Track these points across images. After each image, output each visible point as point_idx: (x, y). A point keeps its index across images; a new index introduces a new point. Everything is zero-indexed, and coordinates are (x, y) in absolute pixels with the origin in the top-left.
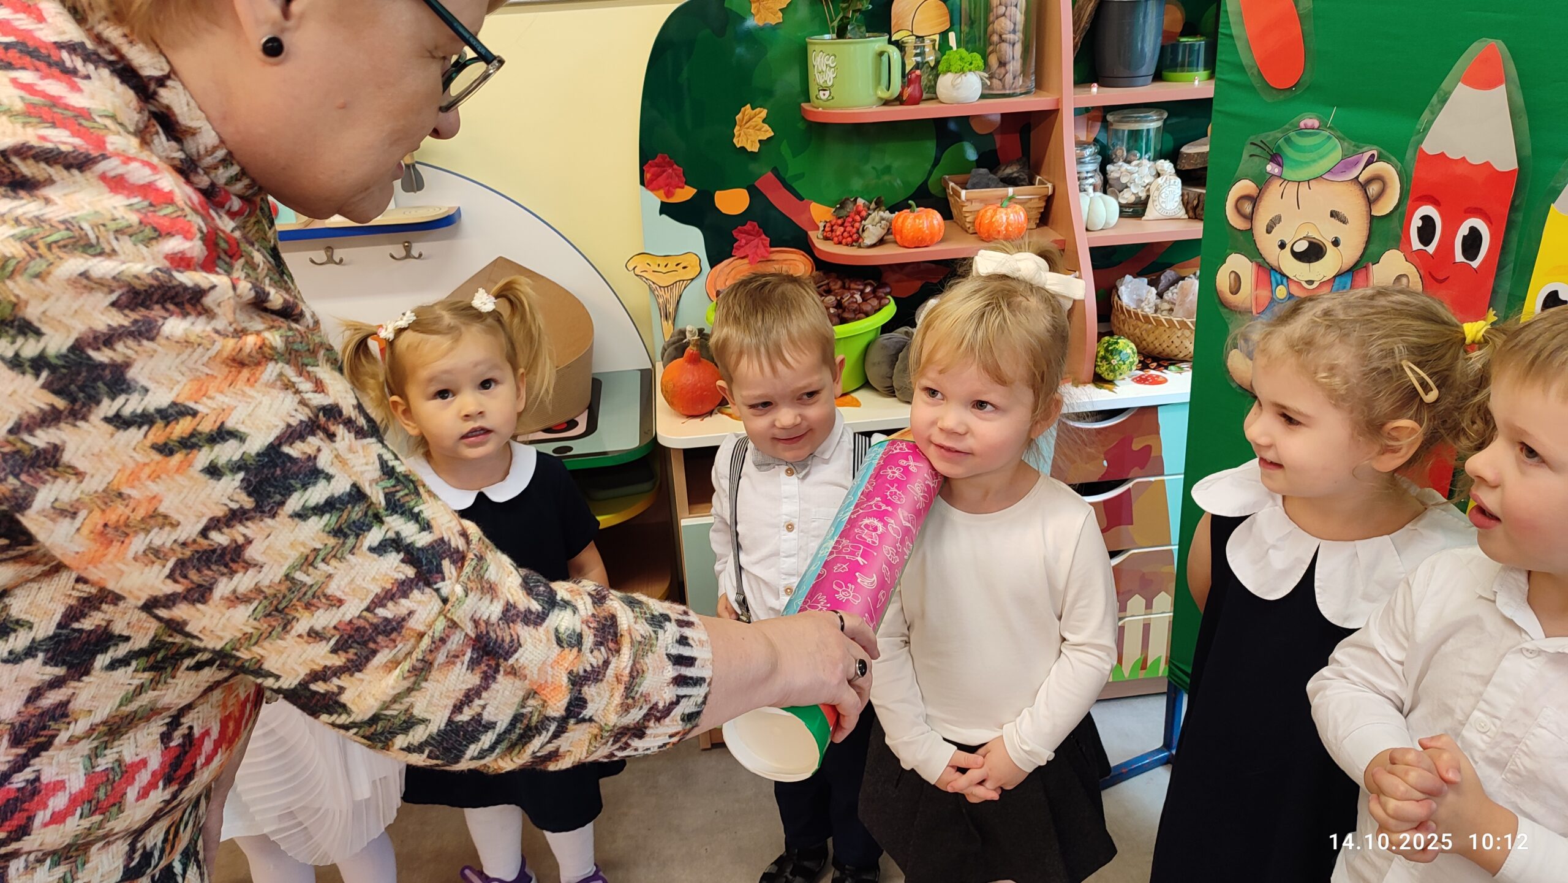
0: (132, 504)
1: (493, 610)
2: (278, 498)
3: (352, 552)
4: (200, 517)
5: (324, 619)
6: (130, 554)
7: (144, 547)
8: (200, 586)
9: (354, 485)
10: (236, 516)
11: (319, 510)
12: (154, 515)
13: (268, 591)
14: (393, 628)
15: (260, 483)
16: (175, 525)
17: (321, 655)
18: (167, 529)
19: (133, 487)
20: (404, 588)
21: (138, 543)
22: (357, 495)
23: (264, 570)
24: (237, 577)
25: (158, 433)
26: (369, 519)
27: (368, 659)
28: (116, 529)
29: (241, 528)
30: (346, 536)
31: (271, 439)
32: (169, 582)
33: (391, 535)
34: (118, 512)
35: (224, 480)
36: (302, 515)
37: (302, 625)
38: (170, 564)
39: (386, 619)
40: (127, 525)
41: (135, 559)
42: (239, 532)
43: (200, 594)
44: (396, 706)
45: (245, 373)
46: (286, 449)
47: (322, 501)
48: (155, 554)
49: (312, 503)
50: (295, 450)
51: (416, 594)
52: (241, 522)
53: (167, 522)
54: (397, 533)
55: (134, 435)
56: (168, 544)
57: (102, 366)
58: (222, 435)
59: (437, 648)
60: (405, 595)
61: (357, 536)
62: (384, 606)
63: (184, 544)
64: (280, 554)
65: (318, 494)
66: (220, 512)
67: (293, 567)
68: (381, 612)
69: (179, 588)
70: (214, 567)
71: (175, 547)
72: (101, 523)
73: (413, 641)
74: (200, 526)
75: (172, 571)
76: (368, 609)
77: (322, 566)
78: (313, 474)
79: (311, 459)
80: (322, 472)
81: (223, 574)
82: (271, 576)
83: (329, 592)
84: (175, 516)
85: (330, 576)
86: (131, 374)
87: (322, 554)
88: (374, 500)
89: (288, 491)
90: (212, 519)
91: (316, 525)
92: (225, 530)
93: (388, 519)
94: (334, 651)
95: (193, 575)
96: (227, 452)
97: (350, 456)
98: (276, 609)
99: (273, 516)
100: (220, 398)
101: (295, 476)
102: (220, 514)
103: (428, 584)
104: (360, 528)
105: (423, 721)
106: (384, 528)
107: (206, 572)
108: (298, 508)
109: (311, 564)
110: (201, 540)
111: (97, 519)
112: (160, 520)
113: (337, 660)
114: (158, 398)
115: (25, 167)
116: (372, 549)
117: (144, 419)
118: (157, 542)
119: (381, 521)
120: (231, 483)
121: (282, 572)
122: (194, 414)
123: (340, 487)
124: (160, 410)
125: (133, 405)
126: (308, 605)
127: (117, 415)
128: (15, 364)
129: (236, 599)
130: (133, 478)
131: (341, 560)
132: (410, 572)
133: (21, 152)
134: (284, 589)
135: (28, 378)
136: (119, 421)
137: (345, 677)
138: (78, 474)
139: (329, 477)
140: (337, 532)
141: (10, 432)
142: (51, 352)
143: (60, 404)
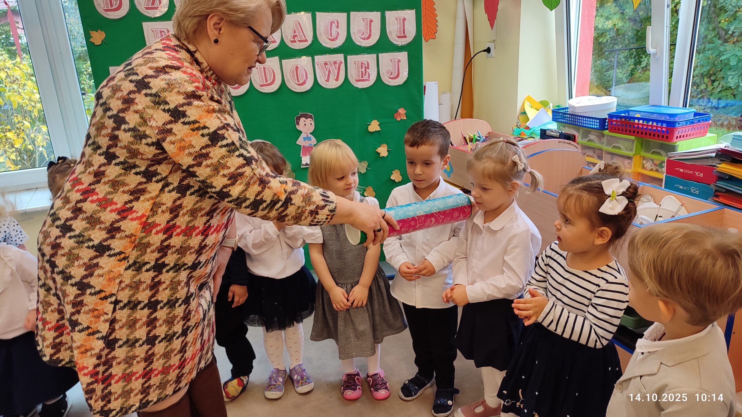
0: (186, 143)
1: (264, 173)
2: (216, 143)
3: (232, 156)
4: (200, 146)
5: (226, 172)
8: (200, 162)
10: (207, 146)
11: (225, 146)
12: (190, 145)
13: (214, 164)
15: (212, 139)
16: (195, 147)
17: (225, 181)
19: (186, 138)
21: (187, 151)
22: (233, 143)
23: (213, 159)
24: (207, 161)
25: (192, 126)
26: (236, 149)
27: (236, 182)
29: (208, 149)
31: (215, 129)
32: (193, 161)
34: (183, 144)
35: (205, 138)
36: (221, 147)
37: (221, 173)
38: (193, 157)
40: (185, 147)
41: (186, 155)
43: (199, 165)
44: (243, 195)
45: (210, 115)
46: (218, 132)
47: (225, 144)
49: (223, 144)
50: (220, 132)
51: (246, 167)
54: (242, 153)
55: (187, 126)
57: (181, 111)
58: (205, 127)
59: (251, 180)
60: (244, 167)
61: (233, 153)
62: (240, 169)
63: (196, 152)
64: (217, 156)
65: (224, 142)
66: (204, 145)
68: (239, 171)
69: (195, 163)
70: (203, 158)
71: (194, 153)
73: (245, 178)
74: (200, 148)
75: (194, 159)
76: (236, 170)
77: (225, 159)
78: (223, 138)
79: (223, 134)
81: (204, 160)
83: (227, 165)
84: (195, 145)
85: (227, 162)
86: (187, 113)
87: (226, 156)
88: (237, 145)
89: (219, 141)
90: (202, 147)
91: (224, 150)
92: (205, 149)
93: (240, 150)
94: (228, 180)
95: (198, 160)
96: (206, 131)
97: (232, 135)
98: (216, 169)
99: (215, 147)
100: (205, 119)
101: (220, 138)
103: (249, 165)
105: (249, 199)
106: (239, 152)
107: (201, 159)
108: (220, 145)
109: (223, 158)
110: (200, 151)
111: (179, 145)
113: (229, 182)
114: (192, 119)
115: (167, 70)
116: (237, 156)
117: (189, 123)
118: (191, 151)
119: (238, 150)
120: (206, 138)
121: (217, 160)
122: (199, 122)
123: (229, 141)
124: (192, 121)
125: (187, 120)
126: (223, 168)
127: (184, 122)
128: (164, 110)
129: (207, 166)
130: (186, 136)
131: (230, 158)
132: (245, 162)
133: (167, 66)
134: (217, 164)
135: (167, 114)
136: (184, 123)
137: (231, 187)
138: (176, 135)
139: (227, 139)
140: (229, 151)
141: (163, 125)
142: (171, 108)
143: (173, 119)
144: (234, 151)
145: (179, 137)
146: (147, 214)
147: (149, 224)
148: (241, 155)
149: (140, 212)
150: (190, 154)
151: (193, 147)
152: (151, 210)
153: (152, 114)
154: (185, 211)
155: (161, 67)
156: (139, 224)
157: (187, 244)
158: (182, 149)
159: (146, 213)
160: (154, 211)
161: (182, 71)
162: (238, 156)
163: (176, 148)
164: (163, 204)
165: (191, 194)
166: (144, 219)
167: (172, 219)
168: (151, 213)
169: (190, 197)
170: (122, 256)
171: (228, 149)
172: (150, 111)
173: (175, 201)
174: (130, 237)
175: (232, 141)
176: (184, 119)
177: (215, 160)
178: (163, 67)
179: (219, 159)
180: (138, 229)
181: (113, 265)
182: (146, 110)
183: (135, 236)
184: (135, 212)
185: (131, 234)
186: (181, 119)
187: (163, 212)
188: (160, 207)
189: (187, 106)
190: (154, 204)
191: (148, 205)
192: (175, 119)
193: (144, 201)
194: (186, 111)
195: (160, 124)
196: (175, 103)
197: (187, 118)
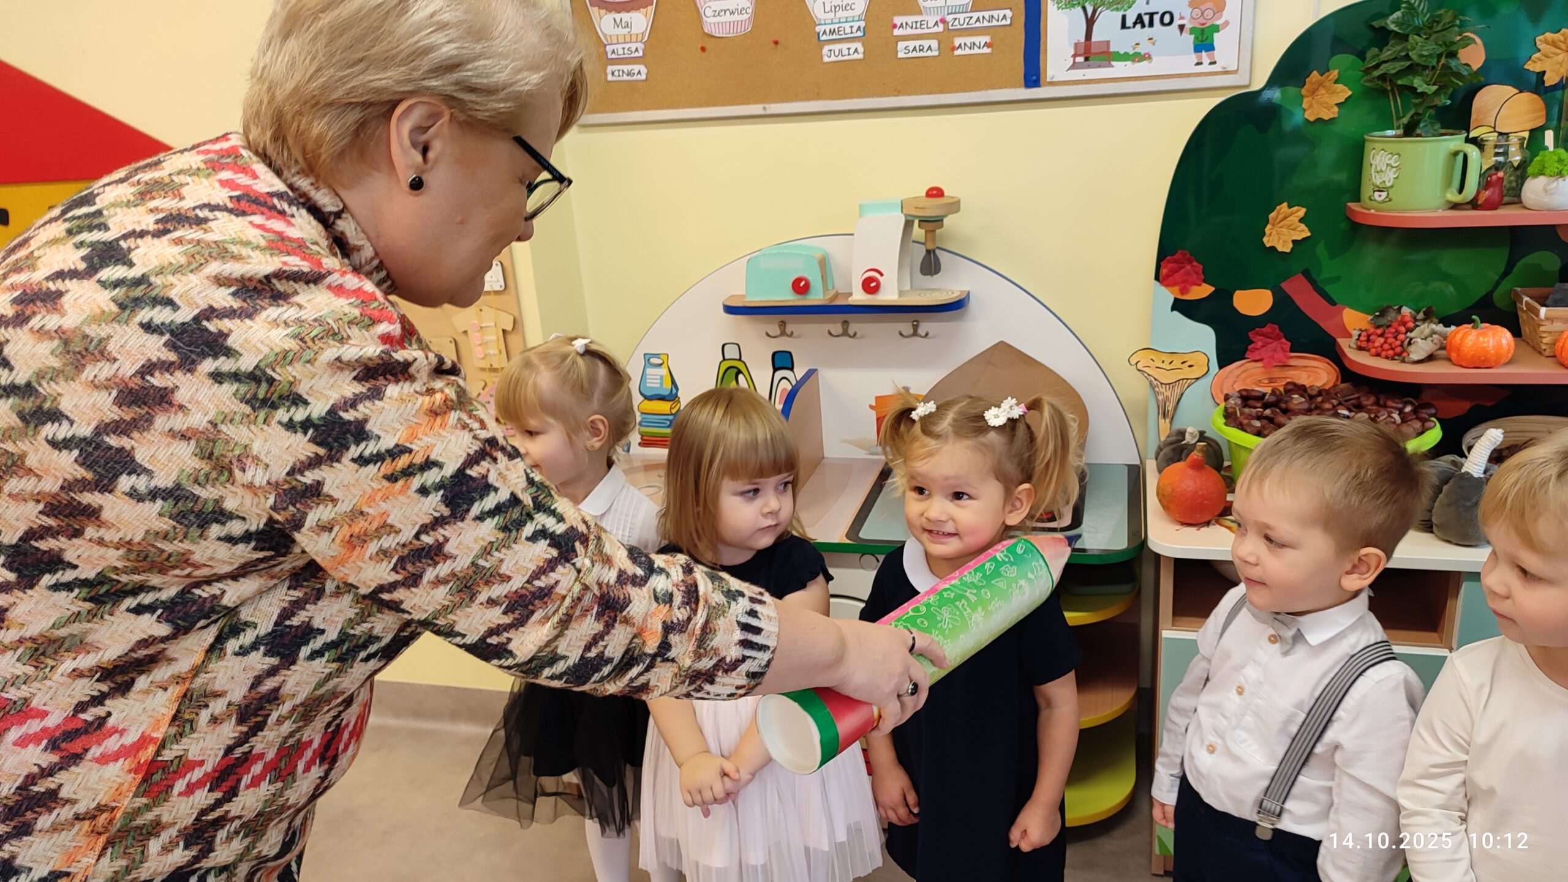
0: (369, 520)
1: (611, 576)
2: (465, 507)
3: (515, 542)
4: (414, 525)
5: (498, 590)
6: (368, 555)
7: (376, 550)
8: (414, 574)
9: (512, 494)
10: (438, 522)
11: (492, 513)
12: (384, 525)
13: (460, 575)
14: (545, 594)
15: (453, 497)
16: (398, 532)
18: (393, 535)
19: (370, 507)
20: (550, 565)
21: (373, 547)
22: (515, 500)
23: (458, 560)
24: (439, 567)
25: (387, 467)
26: (524, 517)
27: (528, 617)
28: (358, 537)
29: (441, 531)
30: (510, 531)
31: (458, 465)
32: (393, 573)
33: (540, 527)
34: (361, 525)
35: (430, 496)
36: (480, 518)
37: (483, 596)
38: (394, 561)
40: (365, 535)
41: (371, 558)
42: (441, 533)
43: (413, 581)
44: (548, 649)
45: (439, 420)
46: (468, 472)
47: (493, 507)
48: (384, 553)
49: (487, 509)
50: (474, 472)
51: (559, 568)
52: (441, 526)
53: (393, 530)
54: (543, 526)
55: (372, 469)
56: (393, 546)
57: (349, 423)
58: (428, 464)
59: (576, 605)
60: (551, 570)
61: (518, 530)
62: (539, 579)
63: (404, 545)
64: (468, 548)
65: (490, 502)
66: (427, 520)
67: (477, 557)
68: (537, 583)
69: (399, 577)
70: (424, 561)
71: (399, 548)
72: (349, 534)
73: (558, 602)
74: (414, 532)
75: (396, 565)
76: (528, 582)
77: (496, 554)
78: (486, 488)
79: (484, 477)
80: (491, 486)
81: (429, 565)
82: (462, 563)
83: (501, 571)
84: (398, 525)
85: (502, 561)
86: (369, 427)
87: (495, 545)
88: (525, 503)
89: (472, 501)
90: (422, 526)
91: (490, 524)
92: (431, 533)
93: (536, 516)
94: (504, 613)
95: (410, 567)
96: (432, 477)
97: (507, 473)
98: (466, 586)
99: (463, 520)
100: (426, 439)
101: (475, 490)
102: (428, 521)
103: (568, 561)
104: (519, 525)
105: (564, 657)
106: (534, 523)
107: (418, 564)
108: (478, 513)
109: (489, 553)
110: (415, 542)
111: (346, 531)
112: (388, 529)
114: (388, 442)
115: (282, 287)
117: (378, 458)
118: (386, 545)
120: (436, 498)
121: (470, 560)
122: (410, 451)
123: (503, 496)
124: (388, 451)
125: (370, 448)
127: (361, 456)
128: (290, 426)
129: (438, 582)
130: (371, 499)
132: (554, 553)
133: (276, 274)
135: (299, 435)
136: (362, 461)
138: (334, 501)
139: (496, 490)
141: (288, 474)
142: (315, 415)
143: (322, 451)
145: (344, 507)
146: (158, 735)
147: (165, 766)
148: (542, 534)
149: (133, 729)
152: (176, 717)
153: (246, 441)
156: (130, 770)
158: (357, 541)
159: (157, 730)
160: (183, 719)
161: (329, 287)
164: (217, 695)
165: (313, 655)
166: (146, 753)
167: (241, 741)
168: (173, 730)
169: (306, 664)
172: (237, 433)
173: (256, 682)
174: (93, 818)
176: (363, 445)
178: (264, 277)
180: (125, 787)
182: (224, 428)
183: (113, 809)
184: (114, 731)
185: (97, 807)
186: (353, 447)
187: (214, 720)
188: (207, 706)
189: (368, 403)
190: (185, 695)
191: (163, 704)
192: (331, 449)
193: (147, 692)
194: (366, 421)
195: (279, 472)
196: (328, 398)
197: (372, 443)
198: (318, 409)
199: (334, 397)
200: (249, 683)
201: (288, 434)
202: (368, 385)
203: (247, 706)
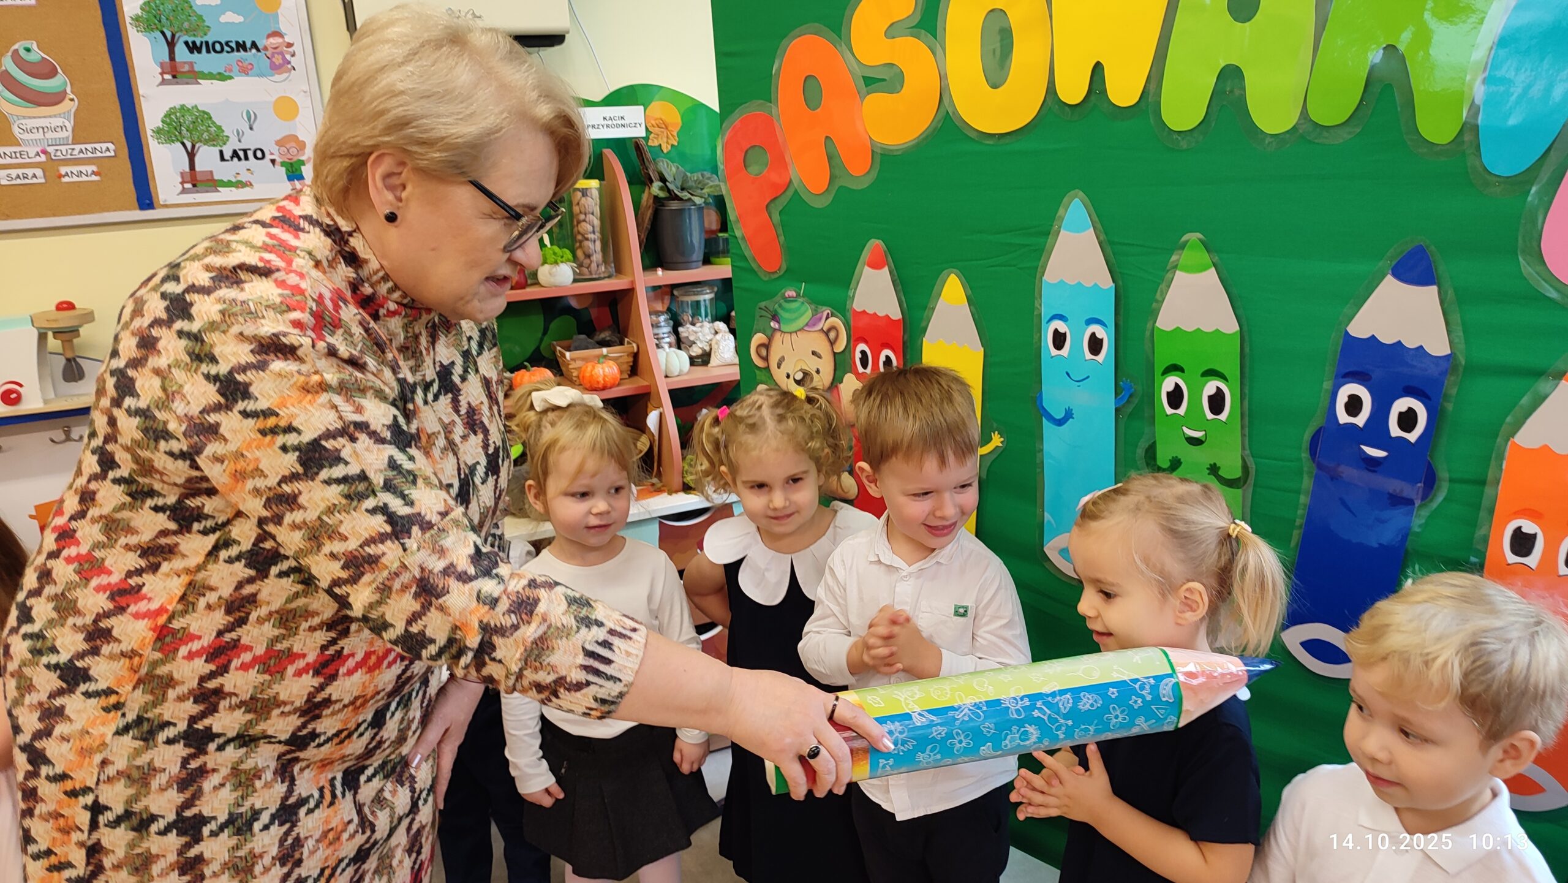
0: (247, 462)
1: (438, 565)
2: (316, 470)
3: (355, 510)
4: (278, 475)
6: (247, 489)
7: (252, 487)
8: (279, 514)
10: (294, 477)
11: (338, 481)
12: (257, 469)
13: (310, 525)
14: (373, 561)
15: (307, 460)
16: (266, 476)
18: (262, 478)
19: (249, 452)
20: (382, 538)
21: (250, 484)
22: (363, 476)
23: (308, 511)
24: (295, 514)
25: (260, 423)
26: (369, 492)
27: (359, 577)
28: (242, 474)
29: (296, 484)
30: (353, 500)
31: (316, 435)
32: (263, 509)
33: (381, 504)
34: (241, 465)
35: (290, 455)
36: (328, 483)
38: (265, 499)
39: (369, 555)
40: (245, 473)
41: (249, 492)
43: (277, 520)
45: (309, 396)
46: (324, 443)
47: (341, 477)
49: (335, 477)
50: (329, 444)
51: (389, 543)
52: (296, 481)
54: (386, 503)
55: (250, 422)
56: (262, 487)
57: (239, 383)
58: (290, 429)
59: (393, 579)
60: (382, 542)
61: (360, 501)
62: (369, 546)
63: (270, 488)
64: (316, 504)
65: (338, 471)
68: (367, 551)
69: (268, 514)
70: (283, 505)
71: (266, 489)
72: (235, 469)
74: (278, 480)
75: (265, 503)
76: (361, 546)
77: (338, 515)
78: (336, 459)
79: (338, 451)
80: (343, 459)
81: (288, 511)
83: (340, 531)
84: (266, 472)
85: (341, 521)
86: (253, 389)
87: (338, 508)
88: (375, 481)
89: (323, 467)
90: (283, 477)
91: (336, 490)
92: (289, 484)
93: (381, 495)
95: (275, 508)
96: (292, 439)
97: (364, 453)
98: (314, 536)
99: (313, 480)
100: (292, 408)
101: (328, 458)
102: (287, 474)
103: (398, 539)
105: (392, 625)
106: (378, 499)
107: (281, 507)
108: (326, 478)
109: (332, 513)
110: (278, 488)
111: (232, 467)
112: (260, 473)
113: (344, 575)
114: (263, 404)
115: (242, 275)
116: (367, 511)
117: (255, 414)
118: (258, 486)
119: (374, 493)
120: (293, 457)
121: (317, 514)
122: (278, 415)
123: (353, 469)
124: (262, 410)
125: (251, 405)
126: (330, 537)
127: (245, 410)
128: (207, 377)
129: (295, 526)
130: (249, 446)
131: (348, 513)
132: (388, 529)
133: (242, 267)
134: (317, 524)
135: (212, 385)
136: (245, 414)
137: (349, 586)
138: (226, 440)
139: (346, 463)
140: (348, 497)
141: (201, 412)
142: (221, 373)
143: (222, 401)
144: (361, 497)
145: (232, 447)
146: (170, 608)
147: (174, 632)
148: (382, 509)
149: (156, 600)
150: (257, 492)
151: (263, 474)
152: (183, 598)
153: (181, 382)
154: (263, 611)
155: (230, 267)
156: (151, 629)
157: (271, 692)
158: (239, 476)
159: (170, 603)
160: (187, 601)
161: (276, 281)
162: (373, 511)
163: (227, 472)
164: (212, 589)
165: (281, 575)
166: (162, 620)
167: (230, 628)
168: (180, 607)
169: (277, 580)
170: (113, 699)
171: (346, 491)
172: (179, 375)
173: (240, 586)
174: (131, 658)
175: (363, 471)
176: (246, 402)
177: (311, 515)
178: (234, 268)
179: (322, 513)
180: (147, 640)
181: (92, 717)
182: (173, 370)
183: (141, 656)
184: (144, 597)
185: (132, 651)
186: (240, 402)
187: (209, 607)
188: (204, 595)
189: (254, 372)
190: (190, 584)
191: (177, 586)
192: (227, 400)
193: (167, 575)
194: (250, 384)
195: (195, 410)
196: (229, 361)
197: (252, 402)
198: (223, 369)
199: (234, 361)
200: (234, 586)
201: (205, 382)
202: (259, 357)
203: (232, 602)
